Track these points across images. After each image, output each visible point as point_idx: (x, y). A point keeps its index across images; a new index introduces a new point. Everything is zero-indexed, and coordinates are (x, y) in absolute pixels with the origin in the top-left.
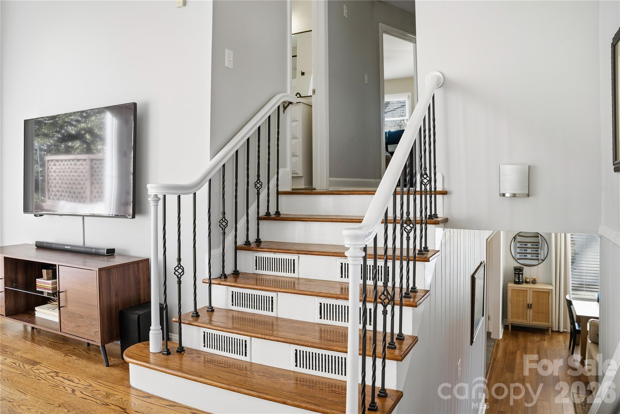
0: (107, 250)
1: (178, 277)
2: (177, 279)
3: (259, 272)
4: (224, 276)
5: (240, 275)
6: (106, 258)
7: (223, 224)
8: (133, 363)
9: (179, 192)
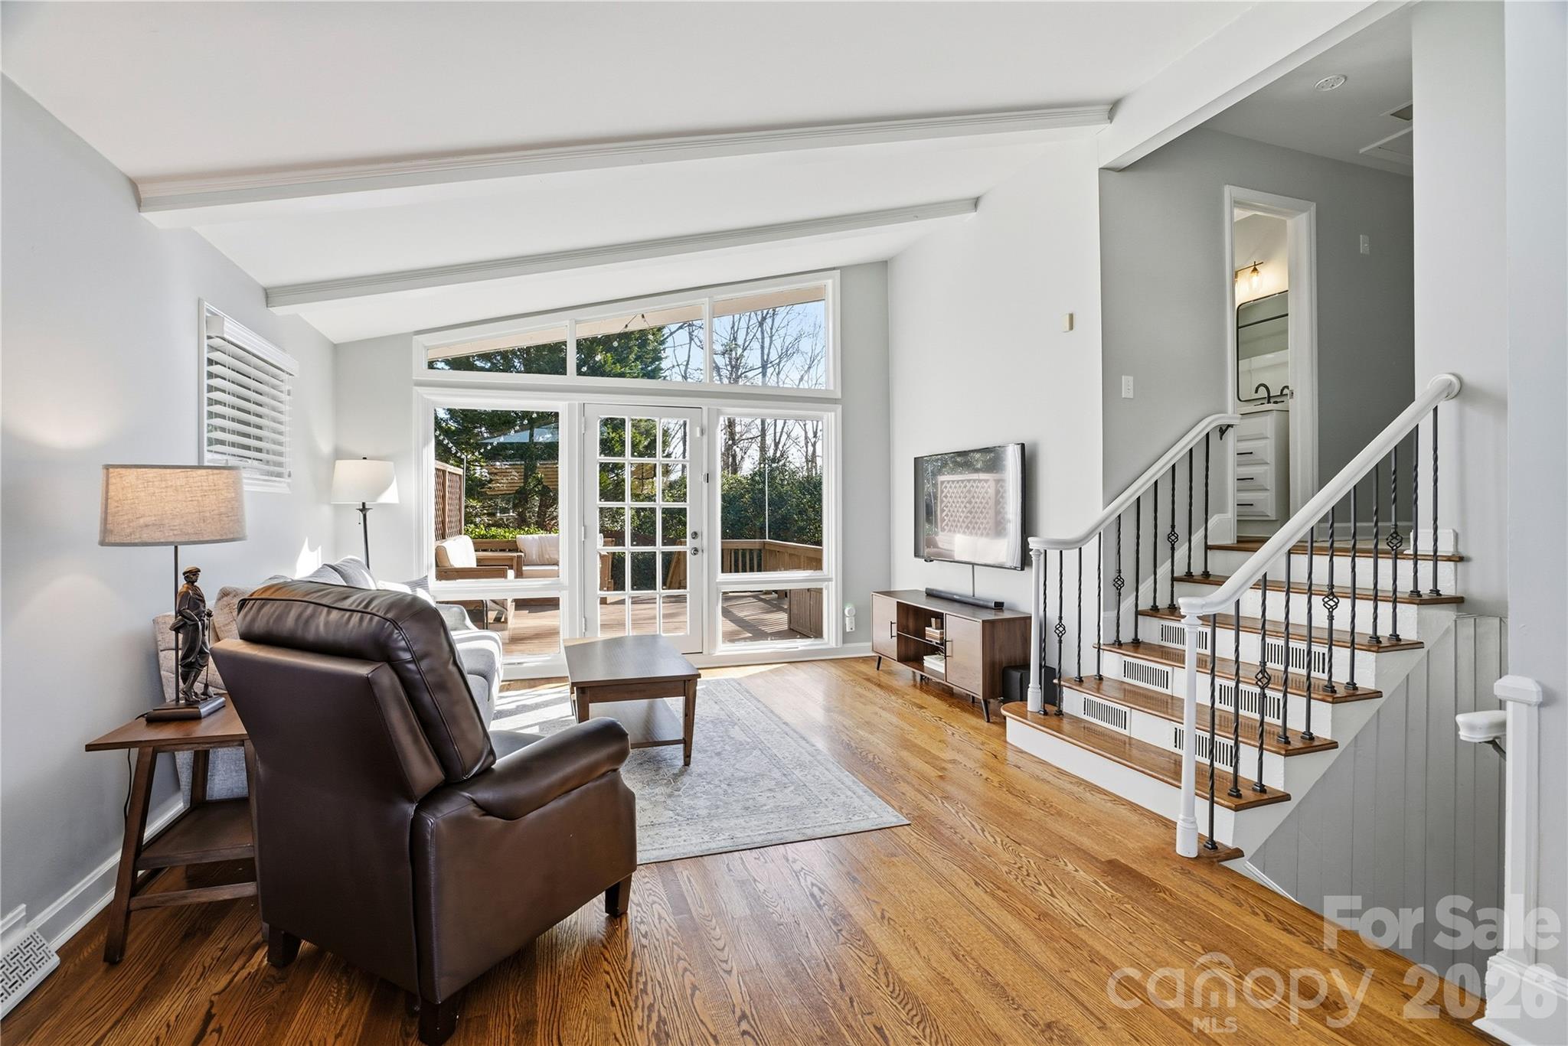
0: (995, 603)
1: (1059, 636)
2: (1058, 638)
3: (1164, 643)
4: (1118, 644)
5: (1142, 645)
6: (993, 611)
7: (1118, 583)
8: (1010, 717)
9: (1061, 547)
